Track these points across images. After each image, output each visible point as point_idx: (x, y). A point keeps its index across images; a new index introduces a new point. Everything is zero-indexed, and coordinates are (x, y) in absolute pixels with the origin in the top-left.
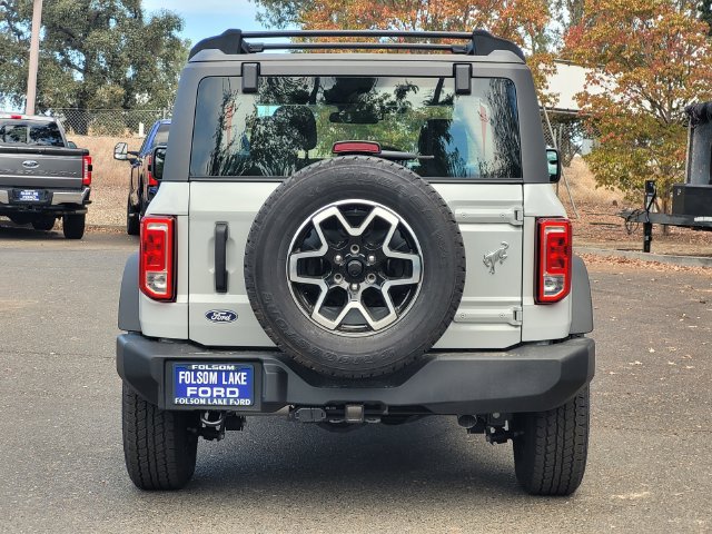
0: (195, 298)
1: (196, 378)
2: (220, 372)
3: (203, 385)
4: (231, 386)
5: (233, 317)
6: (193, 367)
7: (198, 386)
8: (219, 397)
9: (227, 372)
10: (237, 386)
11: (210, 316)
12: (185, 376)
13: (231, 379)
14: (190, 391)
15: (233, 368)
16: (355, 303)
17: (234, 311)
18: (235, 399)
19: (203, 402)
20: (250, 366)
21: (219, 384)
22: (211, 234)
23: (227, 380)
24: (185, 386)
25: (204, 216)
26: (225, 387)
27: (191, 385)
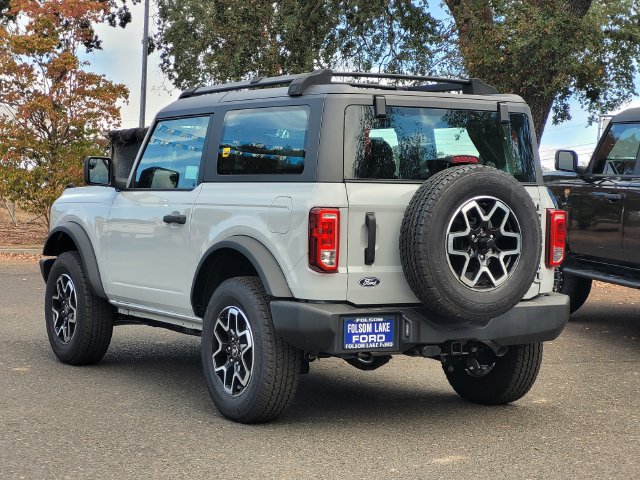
0: (352, 269)
1: (358, 328)
2: (373, 323)
3: (363, 334)
4: (380, 333)
5: (378, 282)
6: (357, 320)
7: (360, 334)
8: (372, 342)
9: (378, 323)
10: (384, 333)
11: (362, 282)
12: (352, 328)
13: (380, 328)
14: (354, 338)
15: (381, 320)
16: (484, 268)
17: (378, 277)
18: (383, 343)
19: (363, 346)
20: (392, 318)
21: (373, 333)
22: (363, 221)
23: (378, 328)
24: (352, 335)
25: (358, 209)
26: (376, 334)
27: (355, 334)
